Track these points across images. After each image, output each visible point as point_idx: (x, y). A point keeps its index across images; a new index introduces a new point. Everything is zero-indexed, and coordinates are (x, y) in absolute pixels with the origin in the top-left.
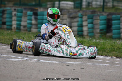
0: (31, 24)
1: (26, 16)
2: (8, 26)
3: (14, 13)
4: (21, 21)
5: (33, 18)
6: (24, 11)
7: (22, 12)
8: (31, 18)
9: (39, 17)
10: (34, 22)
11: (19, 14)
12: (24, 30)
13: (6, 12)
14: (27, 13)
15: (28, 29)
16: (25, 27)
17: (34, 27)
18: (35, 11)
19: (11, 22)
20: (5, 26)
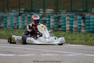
0: (81, 26)
2: (62, 28)
5: (82, 21)
7: (73, 17)
13: (61, 18)
14: (77, 17)
20: (61, 29)
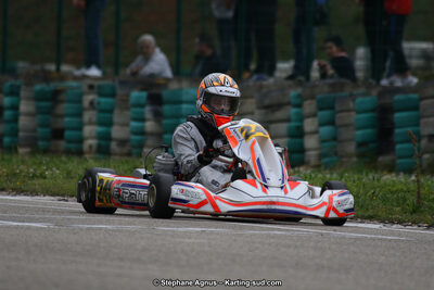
1: (127, 108)
3: (88, 99)
4: (110, 124)
6: (120, 92)
8: (143, 113)
9: (166, 109)
10: (150, 126)
11: (103, 100)
12: (122, 155)
15: (135, 151)
16: (122, 142)
17: (150, 141)
18: (154, 91)
19: (80, 129)
